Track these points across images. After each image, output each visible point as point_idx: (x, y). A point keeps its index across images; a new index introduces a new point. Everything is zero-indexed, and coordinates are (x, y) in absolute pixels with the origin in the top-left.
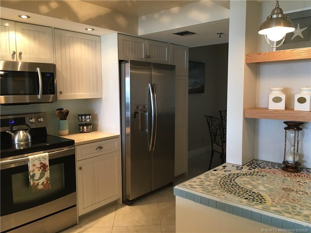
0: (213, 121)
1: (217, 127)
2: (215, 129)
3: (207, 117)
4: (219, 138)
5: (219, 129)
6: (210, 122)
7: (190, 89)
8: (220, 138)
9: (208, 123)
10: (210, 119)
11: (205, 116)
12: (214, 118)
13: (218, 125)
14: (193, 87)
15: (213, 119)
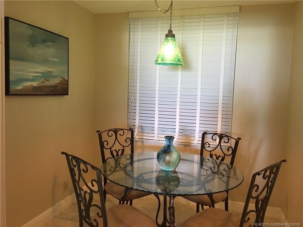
0: (83, 170)
1: (93, 186)
2: (89, 191)
3: (66, 154)
4: (98, 214)
5: (98, 191)
6: (76, 169)
7: (35, 87)
8: (100, 214)
9: (72, 171)
10: (75, 163)
11: (63, 153)
12: (85, 163)
13: (94, 183)
14: (43, 82)
15: (82, 166)
